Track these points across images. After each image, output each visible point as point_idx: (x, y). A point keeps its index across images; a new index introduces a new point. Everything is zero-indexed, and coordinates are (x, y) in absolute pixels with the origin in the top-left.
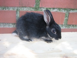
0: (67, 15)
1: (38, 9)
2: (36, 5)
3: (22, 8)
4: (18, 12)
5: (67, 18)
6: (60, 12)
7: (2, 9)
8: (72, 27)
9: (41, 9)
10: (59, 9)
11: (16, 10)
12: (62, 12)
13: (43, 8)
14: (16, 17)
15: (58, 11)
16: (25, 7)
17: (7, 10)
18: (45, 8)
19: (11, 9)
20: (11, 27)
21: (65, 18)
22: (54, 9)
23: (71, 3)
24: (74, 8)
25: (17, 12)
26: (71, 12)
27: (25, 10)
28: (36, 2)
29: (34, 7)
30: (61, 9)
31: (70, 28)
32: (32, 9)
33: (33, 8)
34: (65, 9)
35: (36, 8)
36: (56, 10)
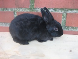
0: (65, 16)
1: (33, 10)
2: (31, 6)
3: (19, 9)
4: (16, 12)
5: (64, 19)
6: (56, 12)
7: (2, 10)
8: (72, 30)
9: (36, 10)
10: (55, 9)
11: (13, 11)
12: (58, 12)
13: (38, 8)
15: (54, 11)
16: (21, 8)
17: (6, 11)
18: (40, 9)
19: (10, 10)
21: (63, 19)
22: (49, 9)
23: (69, 3)
24: (72, 8)
25: (14, 12)
26: (69, 12)
27: (21, 10)
28: (30, 3)
29: (29, 8)
30: (57, 9)
31: (70, 30)
33: (28, 9)
34: (62, 9)
35: (31, 9)
36: (52, 11)
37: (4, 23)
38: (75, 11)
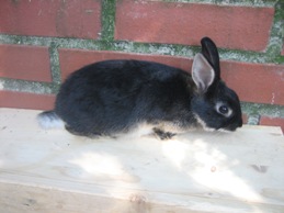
1: (110, 46)
2: (103, 33)
3: (66, 42)
4: (56, 50)
6: (178, 56)
7: (13, 41)
9: (119, 45)
10: (176, 47)
11: (48, 45)
12: (184, 56)
13: (126, 42)
14: (51, 65)
15: (173, 53)
16: (74, 38)
17: (26, 44)
18: (132, 43)
19: (36, 43)
20: (38, 92)
22: (158, 45)
23: (216, 31)
24: (225, 47)
25: (51, 50)
27: (72, 45)
28: (103, 23)
29: (99, 39)
30: (183, 46)
32: (91, 45)
33: (95, 43)
34: (195, 49)
35: (104, 42)
36: (167, 51)
37: (18, 80)
38: (235, 56)
